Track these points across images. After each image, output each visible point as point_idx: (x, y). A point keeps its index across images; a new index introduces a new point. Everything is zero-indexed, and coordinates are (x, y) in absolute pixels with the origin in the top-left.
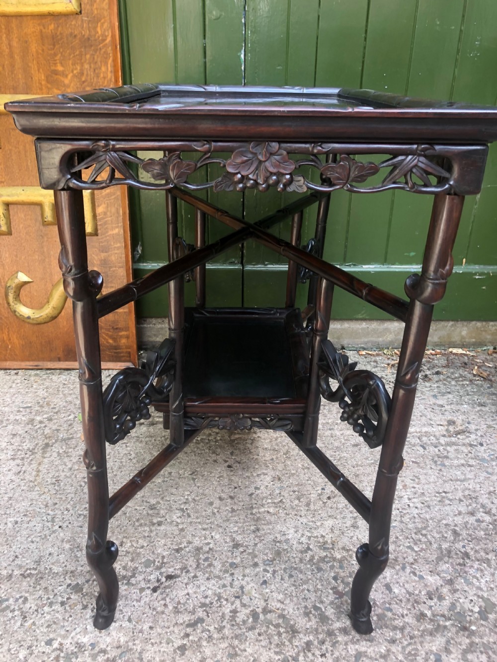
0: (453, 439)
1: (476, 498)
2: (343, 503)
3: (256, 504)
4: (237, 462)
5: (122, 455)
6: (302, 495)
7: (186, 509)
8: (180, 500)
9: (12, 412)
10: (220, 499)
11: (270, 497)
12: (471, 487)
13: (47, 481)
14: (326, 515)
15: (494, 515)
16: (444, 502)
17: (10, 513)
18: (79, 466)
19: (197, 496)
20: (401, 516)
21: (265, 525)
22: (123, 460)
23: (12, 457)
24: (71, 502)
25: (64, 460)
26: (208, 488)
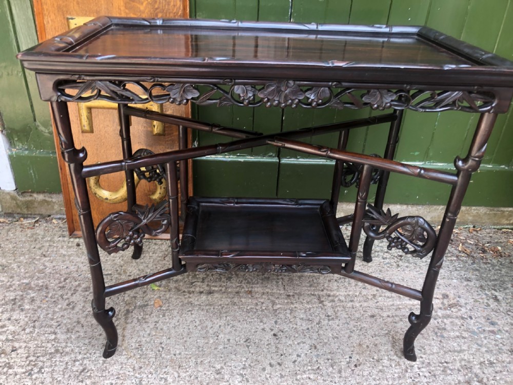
0: (448, 312)
1: (471, 368)
2: (367, 370)
3: (299, 370)
4: (281, 330)
5: (189, 322)
6: (335, 363)
7: (245, 374)
8: (239, 366)
10: (271, 365)
11: (309, 364)
12: (466, 358)
13: (132, 346)
14: (355, 382)
16: (446, 371)
17: (106, 376)
18: (156, 332)
19: (252, 363)
22: (191, 327)
24: (153, 366)
25: (143, 326)
26: (260, 355)
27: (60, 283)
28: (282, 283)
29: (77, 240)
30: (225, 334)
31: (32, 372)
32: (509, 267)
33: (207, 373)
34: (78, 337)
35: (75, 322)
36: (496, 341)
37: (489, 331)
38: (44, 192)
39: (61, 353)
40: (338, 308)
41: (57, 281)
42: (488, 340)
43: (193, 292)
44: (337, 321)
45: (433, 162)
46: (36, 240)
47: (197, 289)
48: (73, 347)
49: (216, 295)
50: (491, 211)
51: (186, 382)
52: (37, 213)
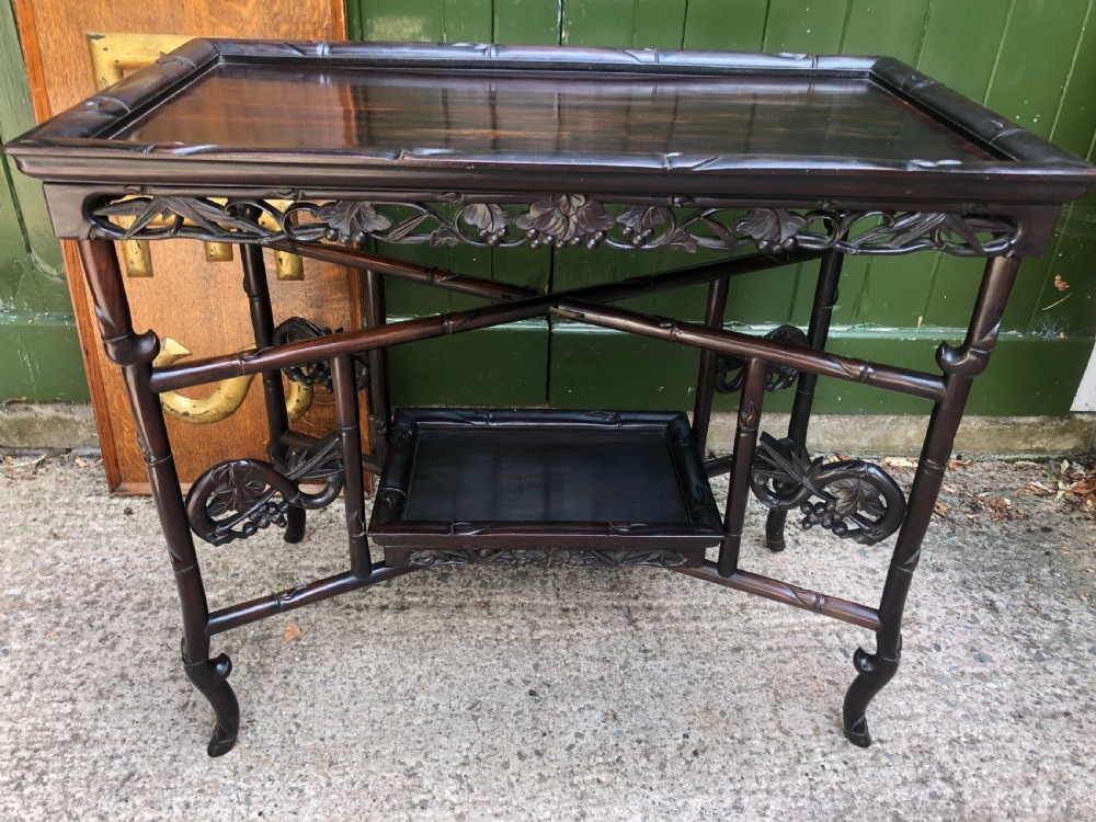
1: (930, 751)
2: (719, 762)
3: (578, 765)
4: (544, 683)
5: (355, 670)
6: (654, 747)
7: (466, 776)
8: (455, 759)
9: (165, 583)
10: (521, 756)
11: (600, 753)
12: (921, 731)
14: (691, 787)
15: (959, 785)
16: (878, 760)
17: (176, 787)
18: (286, 692)
19: (482, 752)
20: (811, 788)
21: (594, 806)
22: (358, 681)
23: (171, 674)
24: (276, 764)
25: (260, 681)
26: (499, 736)
27: (86, 594)
28: (554, 584)
29: (127, 501)
30: (428, 694)
31: (24, 783)
32: (1023, 541)
33: (387, 775)
34: (121, 708)
35: (116, 676)
36: (984, 694)
37: (973, 674)
38: (55, 401)
39: (85, 742)
40: (667, 634)
41: (81, 591)
42: (969, 694)
43: (367, 607)
44: (663, 662)
45: (871, 326)
46: (38, 504)
47: (376, 601)
48: (109, 730)
49: (415, 612)
50: (991, 423)
51: (344, 795)
52: (42, 445)
